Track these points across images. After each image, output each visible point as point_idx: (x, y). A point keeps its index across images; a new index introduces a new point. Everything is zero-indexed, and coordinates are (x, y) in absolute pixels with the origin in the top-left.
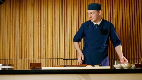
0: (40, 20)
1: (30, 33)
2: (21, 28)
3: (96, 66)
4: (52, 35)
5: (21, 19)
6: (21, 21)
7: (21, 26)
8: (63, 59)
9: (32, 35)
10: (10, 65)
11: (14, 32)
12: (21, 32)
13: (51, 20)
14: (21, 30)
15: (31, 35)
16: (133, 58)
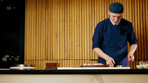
1: (56, 33)
2: (47, 28)
3: (118, 66)
4: (79, 35)
5: (47, 19)
6: (47, 21)
7: (47, 26)
8: (91, 60)
10: (31, 66)
12: (47, 32)
13: (78, 19)
14: (47, 30)
15: (57, 35)
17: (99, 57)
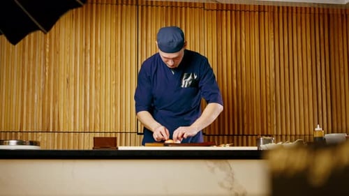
0: (89, 48)
1: (66, 75)
2: (47, 64)
4: (114, 82)
6: (48, 50)
7: (47, 60)
9: (72, 80)
11: (31, 73)
14: (47, 69)
15: (68, 82)
16: (280, 133)
17: (145, 129)
